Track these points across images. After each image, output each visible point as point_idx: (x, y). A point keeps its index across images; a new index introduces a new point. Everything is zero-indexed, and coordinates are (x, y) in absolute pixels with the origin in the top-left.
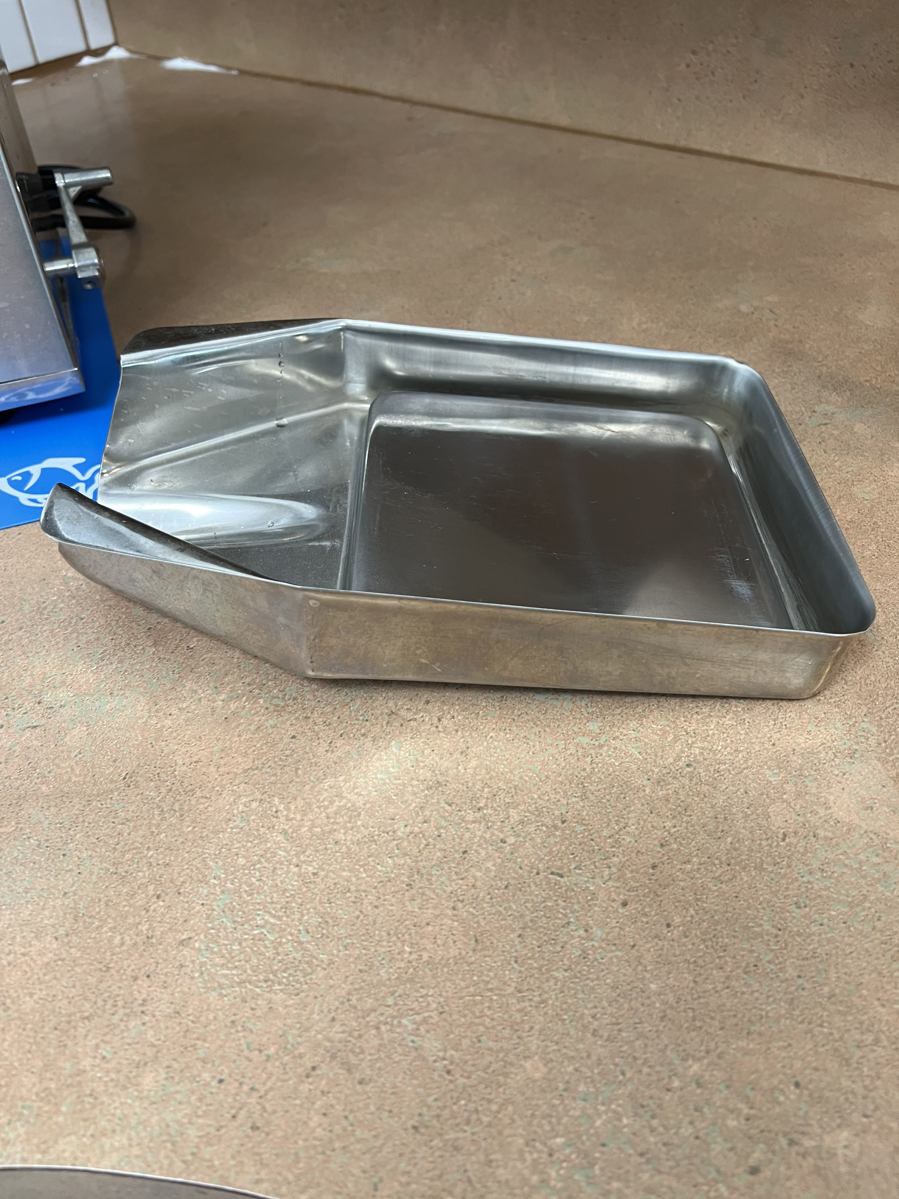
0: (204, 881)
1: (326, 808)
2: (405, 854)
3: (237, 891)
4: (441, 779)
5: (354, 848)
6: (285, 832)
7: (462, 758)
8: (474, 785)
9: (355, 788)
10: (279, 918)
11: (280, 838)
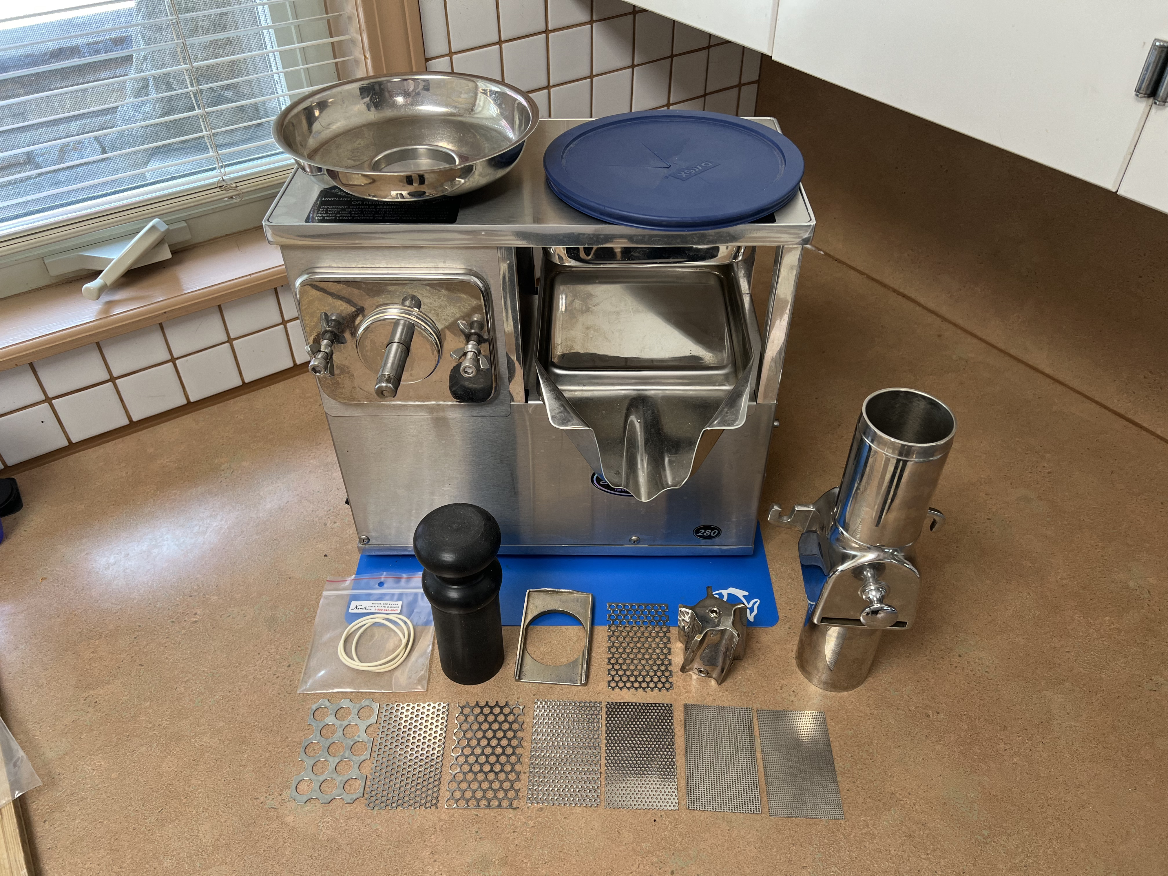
0: (811, 844)
1: (861, 830)
2: (894, 863)
3: (824, 853)
4: (912, 834)
5: (873, 852)
6: (843, 834)
7: (922, 827)
8: (926, 842)
9: (874, 825)
10: (841, 871)
11: (842, 836)
